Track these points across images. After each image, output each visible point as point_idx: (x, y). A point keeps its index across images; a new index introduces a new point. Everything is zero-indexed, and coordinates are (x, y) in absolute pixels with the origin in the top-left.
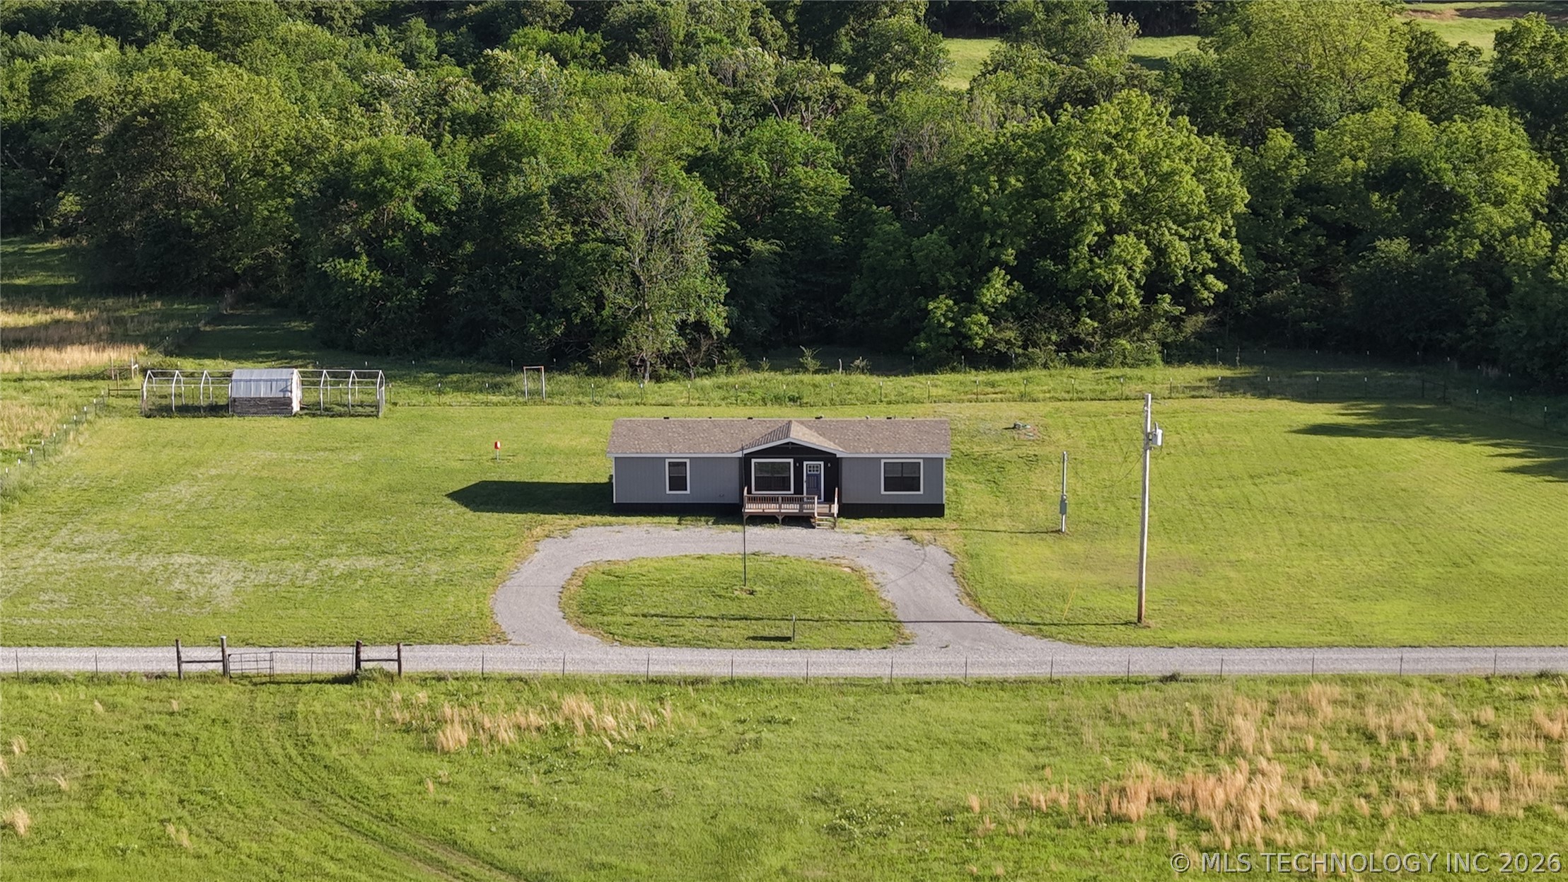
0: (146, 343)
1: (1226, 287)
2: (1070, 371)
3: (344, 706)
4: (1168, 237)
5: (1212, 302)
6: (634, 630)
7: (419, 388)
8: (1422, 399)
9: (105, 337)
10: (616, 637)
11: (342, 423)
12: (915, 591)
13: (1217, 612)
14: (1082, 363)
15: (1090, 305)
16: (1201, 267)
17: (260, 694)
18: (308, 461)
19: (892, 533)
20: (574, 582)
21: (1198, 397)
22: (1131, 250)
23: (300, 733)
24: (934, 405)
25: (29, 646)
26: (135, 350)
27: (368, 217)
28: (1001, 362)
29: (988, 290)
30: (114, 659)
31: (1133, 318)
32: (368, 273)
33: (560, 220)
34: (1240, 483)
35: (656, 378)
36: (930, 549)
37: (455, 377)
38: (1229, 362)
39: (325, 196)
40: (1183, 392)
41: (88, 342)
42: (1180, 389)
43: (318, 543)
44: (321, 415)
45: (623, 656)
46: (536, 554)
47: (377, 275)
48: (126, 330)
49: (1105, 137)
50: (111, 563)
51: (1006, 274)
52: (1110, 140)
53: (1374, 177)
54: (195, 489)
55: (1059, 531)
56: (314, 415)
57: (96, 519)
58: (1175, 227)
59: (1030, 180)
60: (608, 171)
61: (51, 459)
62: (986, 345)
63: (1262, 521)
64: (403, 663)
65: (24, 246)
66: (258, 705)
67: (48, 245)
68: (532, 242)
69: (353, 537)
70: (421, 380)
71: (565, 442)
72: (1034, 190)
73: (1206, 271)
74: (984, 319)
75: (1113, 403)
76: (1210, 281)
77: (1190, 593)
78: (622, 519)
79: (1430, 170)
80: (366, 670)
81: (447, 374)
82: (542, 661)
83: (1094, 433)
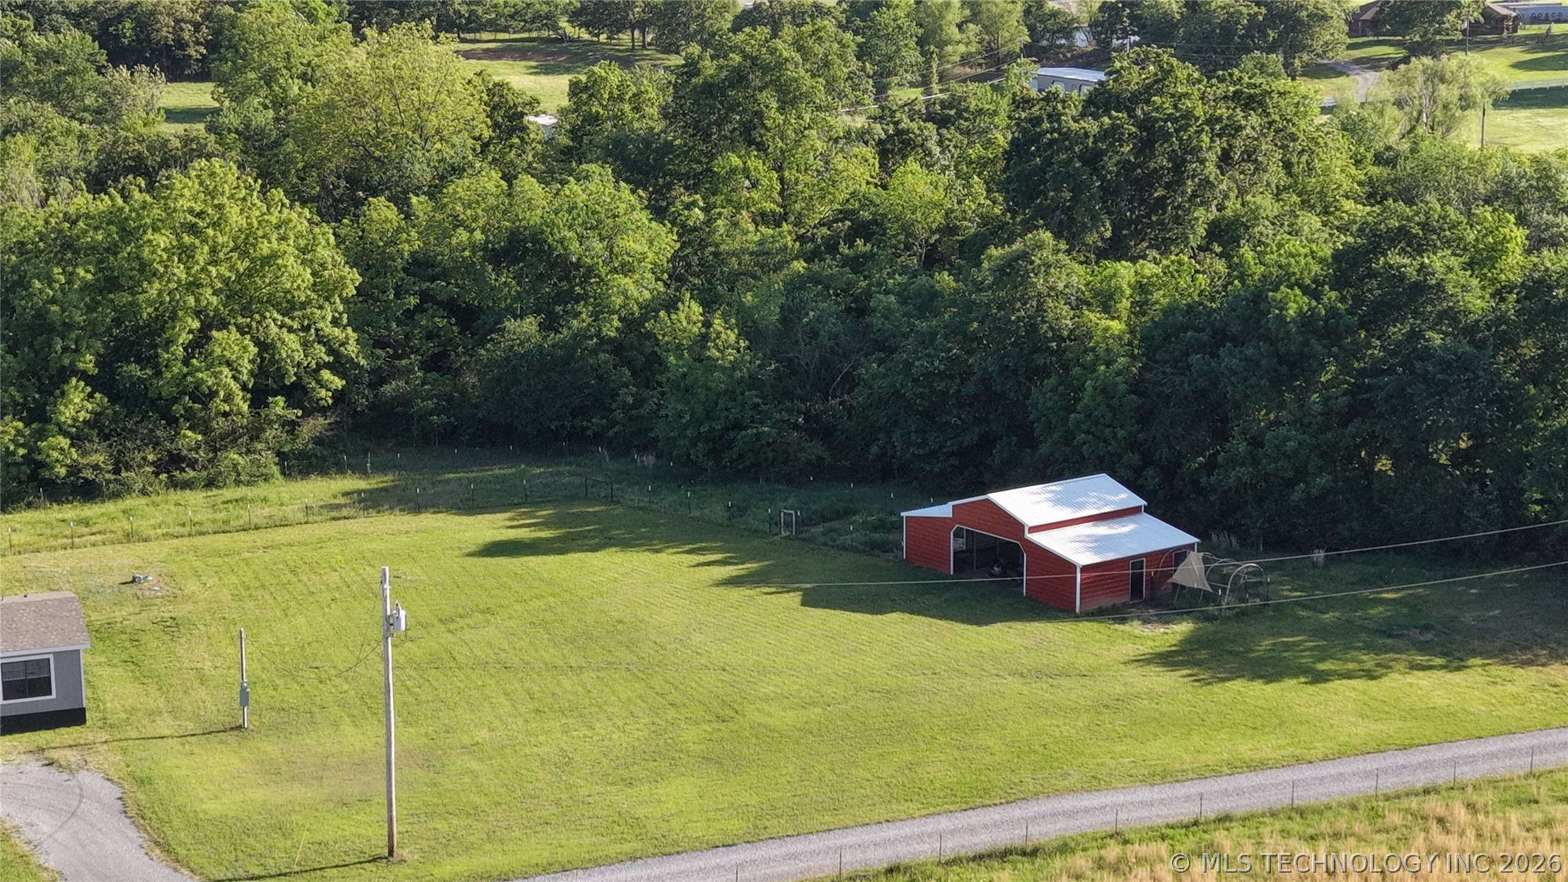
1: (344, 382)
2: (175, 495)
4: (274, 329)
5: (330, 401)
8: (586, 498)
12: (84, 847)
13: (479, 825)
14: (187, 485)
15: (189, 414)
16: (314, 362)
19: (23, 757)
21: (339, 519)
22: (236, 348)
24: (20, 557)
28: (88, 491)
29: (66, 407)
31: (241, 427)
34: (433, 631)
36: (83, 776)
38: (363, 472)
40: (320, 514)
42: (316, 510)
49: (188, 216)
51: (86, 385)
52: (194, 220)
53: (493, 249)
55: (240, 728)
58: (280, 317)
59: (101, 270)
62: (69, 474)
63: (480, 683)
72: (109, 283)
73: (320, 367)
74: (64, 442)
75: (242, 535)
76: (326, 378)
77: (436, 801)
79: (554, 240)
83: (234, 579)
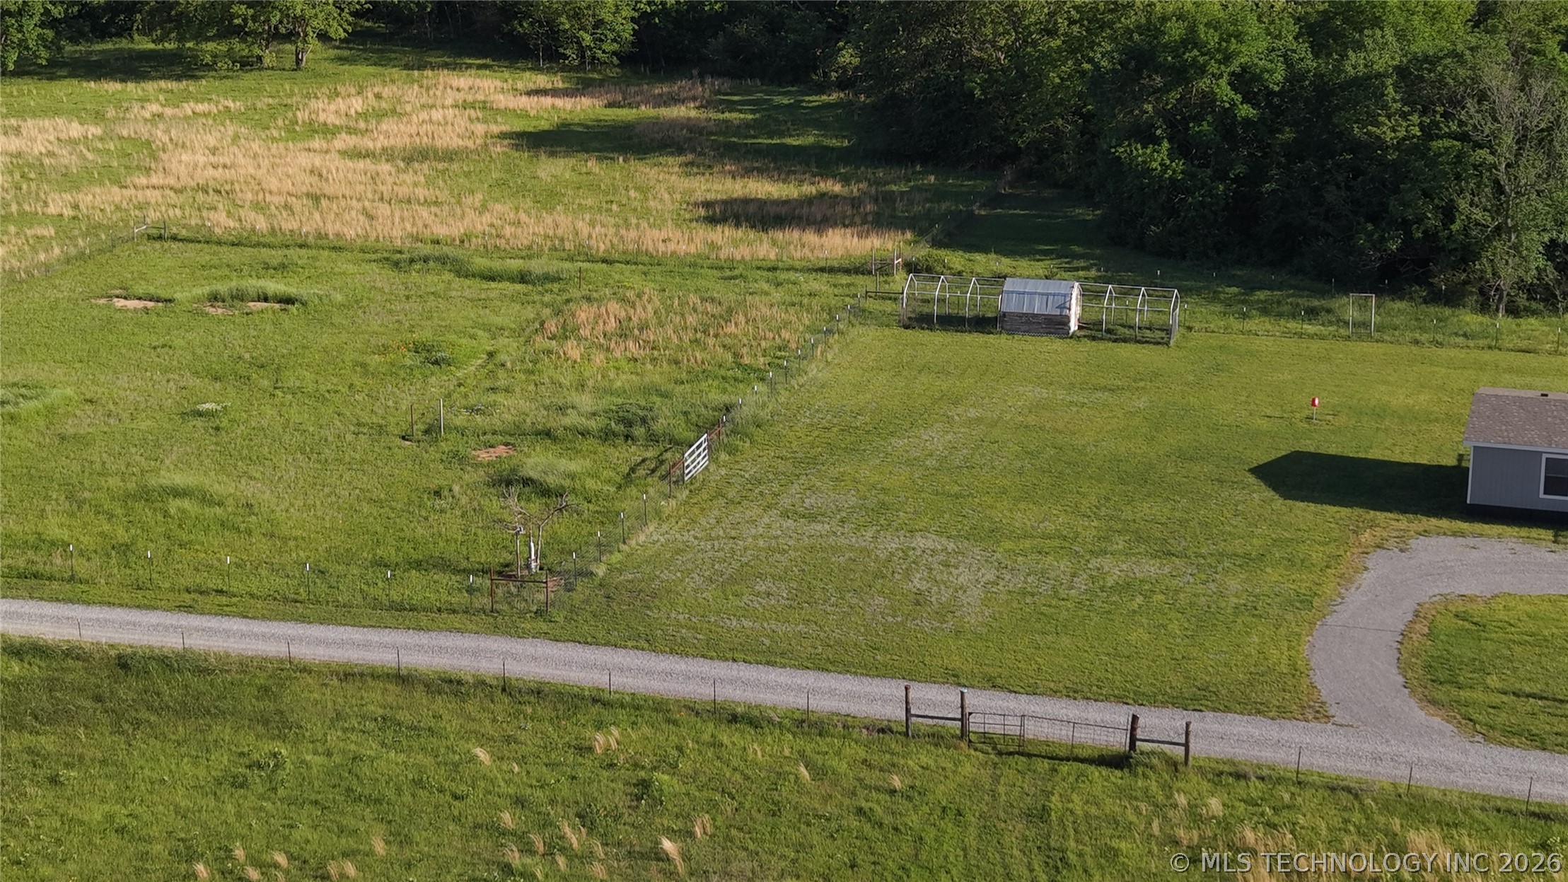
0: (912, 228)
3: (1112, 806)
6: (1502, 718)
7: (1218, 308)
9: (870, 218)
10: (1478, 727)
11: (1125, 351)
17: (1006, 771)
18: (1083, 405)
20: (1418, 627)
23: (1053, 844)
25: (734, 660)
26: (900, 237)
27: (1174, 96)
30: (832, 692)
32: (1168, 162)
33: (1406, 109)
35: (1513, 311)
37: (1261, 295)
39: (1127, 69)
41: (852, 224)
43: (1089, 530)
44: (1101, 339)
45: (1489, 761)
46: (1365, 575)
47: (1179, 165)
48: (894, 209)
50: (842, 541)
54: (949, 437)
56: (1094, 338)
57: (834, 472)
60: (1471, 49)
61: (794, 382)
64: (1191, 746)
65: (801, 98)
66: (1002, 789)
67: (824, 97)
68: (1369, 134)
69: (1133, 526)
70: (1222, 296)
71: (1399, 400)
78: (1478, 527)
80: (1142, 753)
81: (1253, 289)
82: (1378, 758)
